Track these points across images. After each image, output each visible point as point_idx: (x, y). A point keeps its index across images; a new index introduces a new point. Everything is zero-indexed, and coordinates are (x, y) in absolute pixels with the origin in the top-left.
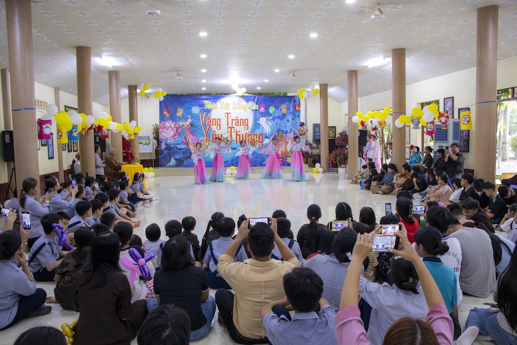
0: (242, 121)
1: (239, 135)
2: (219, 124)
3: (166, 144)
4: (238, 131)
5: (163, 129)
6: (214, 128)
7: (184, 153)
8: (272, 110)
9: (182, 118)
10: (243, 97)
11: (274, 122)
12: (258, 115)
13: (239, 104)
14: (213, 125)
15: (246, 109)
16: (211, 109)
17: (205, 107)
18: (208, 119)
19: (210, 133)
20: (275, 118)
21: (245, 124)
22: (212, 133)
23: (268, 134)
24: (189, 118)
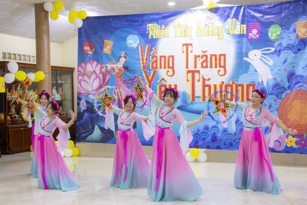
0: (213, 58)
1: (209, 86)
2: (171, 65)
3: (87, 102)
4: (206, 78)
5: (83, 76)
6: (162, 73)
8: (274, 32)
9: (111, 57)
10: (215, 10)
11: (279, 58)
12: (244, 45)
13: (209, 25)
14: (161, 68)
15: (222, 34)
16: (159, 37)
17: (148, 34)
18: (153, 57)
19: (155, 82)
20: (282, 49)
21: (220, 63)
22: (159, 83)
23: (265, 85)
24: (122, 55)
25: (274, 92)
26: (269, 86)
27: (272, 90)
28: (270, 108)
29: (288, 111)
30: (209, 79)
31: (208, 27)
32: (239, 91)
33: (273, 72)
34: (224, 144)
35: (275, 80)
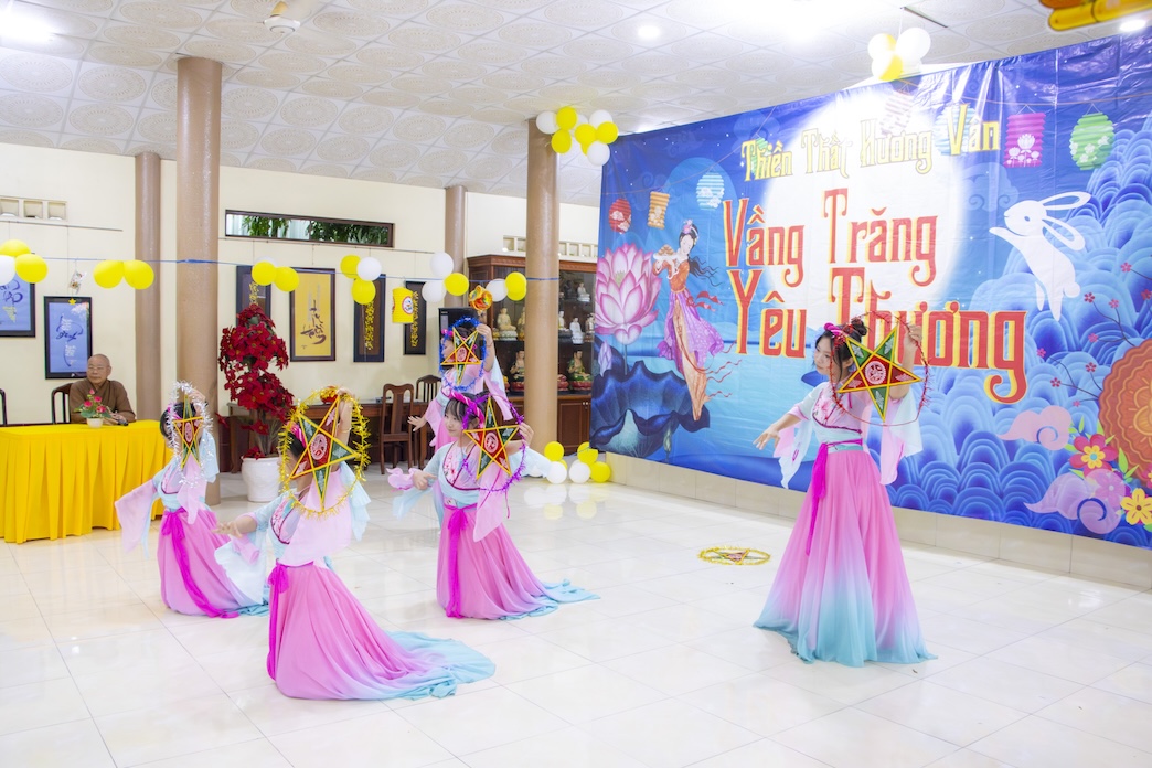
0: (902, 229)
1: (886, 317)
2: (795, 254)
4: (880, 292)
5: (608, 286)
6: (774, 275)
7: (667, 398)
8: (1090, 139)
9: (665, 236)
10: (908, 85)
11: (1103, 226)
12: (993, 187)
13: (892, 130)
14: (771, 262)
15: (927, 156)
16: (768, 176)
17: (744, 170)
18: (753, 233)
19: (757, 301)
20: (1117, 194)
21: (919, 246)
22: (767, 305)
23: (1057, 315)
24: (687, 230)
25: (1087, 339)
26: (1070, 323)
27: (1081, 333)
28: (1072, 393)
29: (1135, 407)
30: (888, 295)
31: (890, 136)
32: (972, 335)
33: (1083, 274)
34: (929, 492)
35: (1091, 301)
